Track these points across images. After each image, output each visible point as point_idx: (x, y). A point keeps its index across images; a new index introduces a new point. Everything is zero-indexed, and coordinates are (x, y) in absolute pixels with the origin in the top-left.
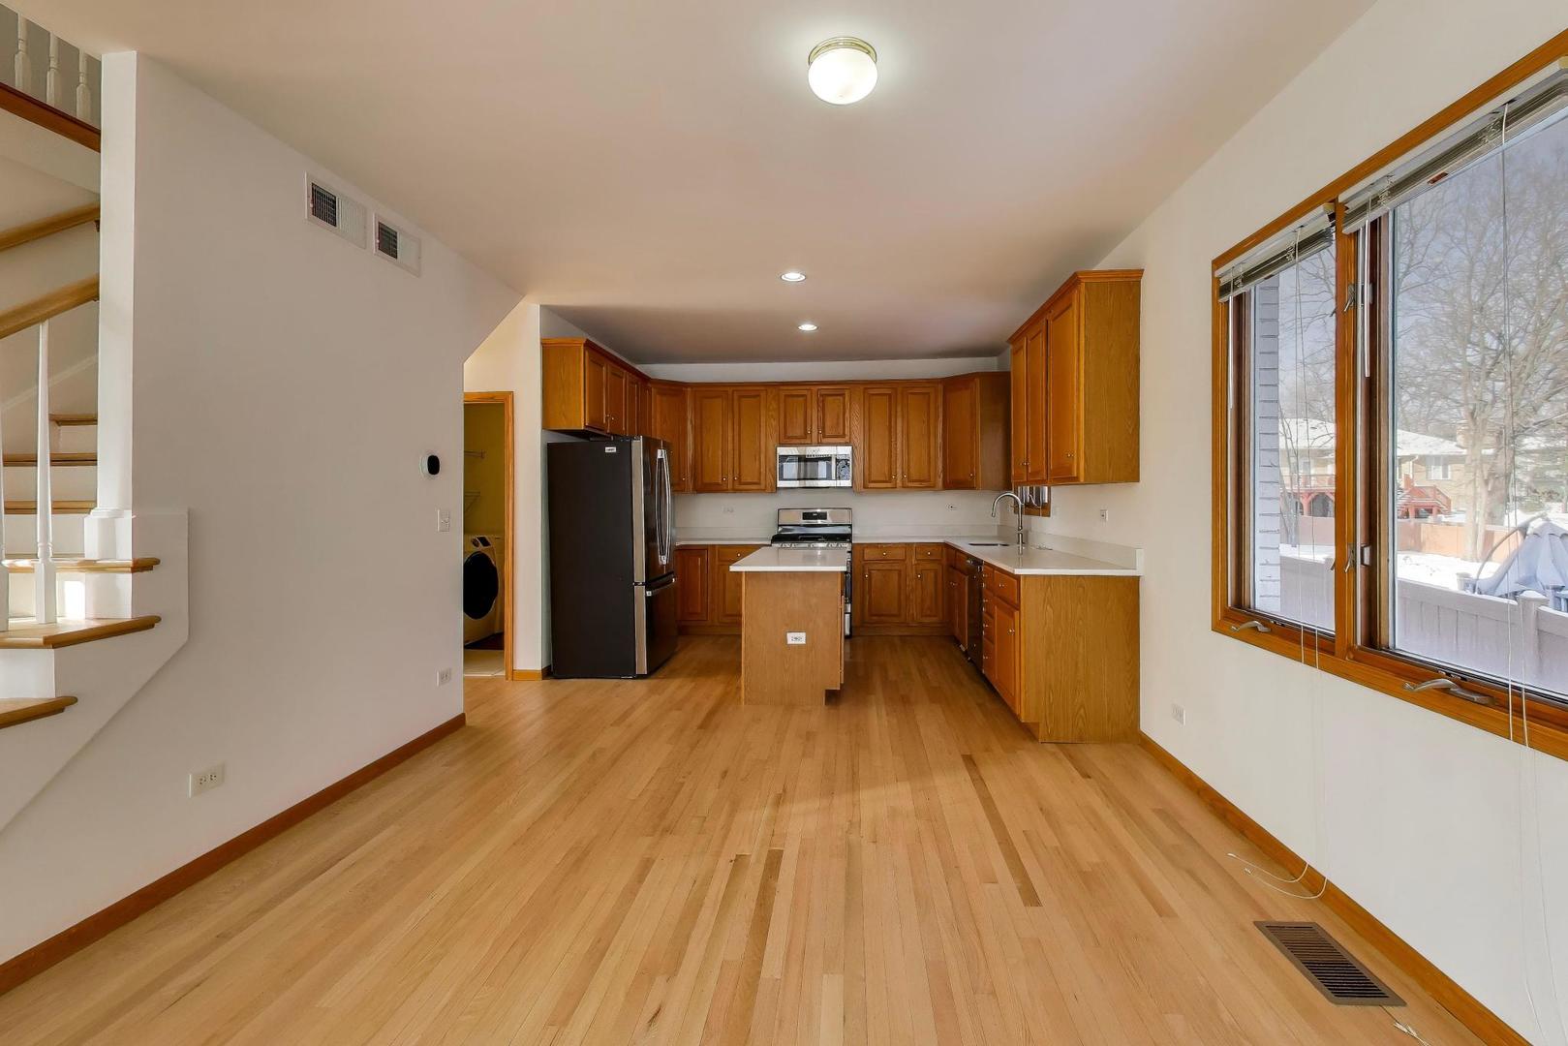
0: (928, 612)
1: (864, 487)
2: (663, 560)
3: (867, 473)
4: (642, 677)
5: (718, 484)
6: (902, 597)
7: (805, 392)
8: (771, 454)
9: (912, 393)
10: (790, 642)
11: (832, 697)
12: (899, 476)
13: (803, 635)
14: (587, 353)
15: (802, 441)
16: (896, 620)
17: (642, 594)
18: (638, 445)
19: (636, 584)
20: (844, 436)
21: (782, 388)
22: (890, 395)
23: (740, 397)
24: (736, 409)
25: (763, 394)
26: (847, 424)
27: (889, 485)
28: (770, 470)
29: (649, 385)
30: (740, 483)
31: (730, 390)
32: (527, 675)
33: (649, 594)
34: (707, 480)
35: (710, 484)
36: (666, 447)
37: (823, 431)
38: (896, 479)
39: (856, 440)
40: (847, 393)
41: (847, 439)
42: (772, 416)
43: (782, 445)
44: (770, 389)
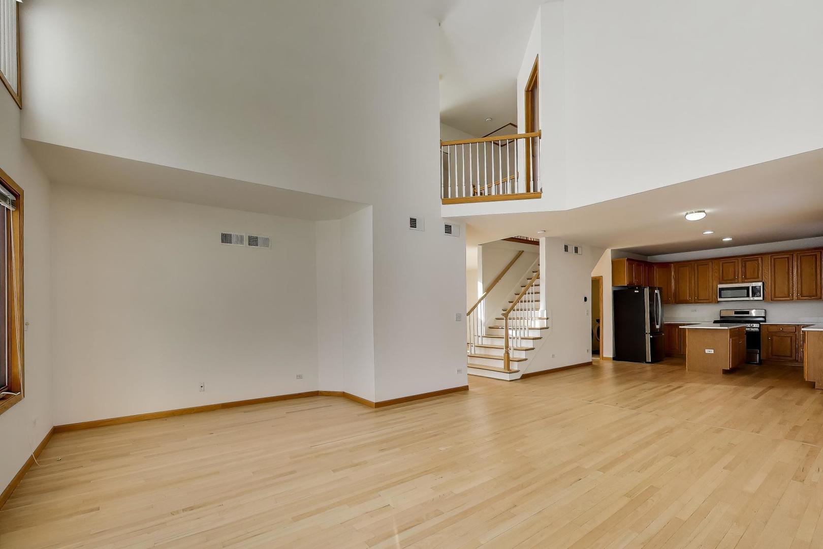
1: (772, 300)
2: (658, 327)
3: (773, 294)
4: (649, 363)
5: (687, 300)
7: (734, 261)
8: (714, 288)
10: (706, 352)
11: (726, 372)
12: (795, 294)
13: (712, 350)
14: (628, 261)
15: (733, 281)
17: (648, 337)
18: (647, 291)
19: (647, 333)
20: (758, 277)
21: (721, 259)
22: (788, 258)
23: (698, 265)
24: (696, 270)
25: (710, 264)
26: (760, 272)
27: (788, 299)
28: (714, 294)
29: (653, 265)
30: (699, 300)
31: (693, 263)
32: (607, 359)
33: (651, 337)
34: (682, 298)
35: (684, 300)
36: (659, 289)
37: (745, 276)
38: (793, 296)
39: (765, 280)
40: (760, 259)
41: (760, 279)
42: (716, 272)
43: (721, 283)
44: (713, 261)
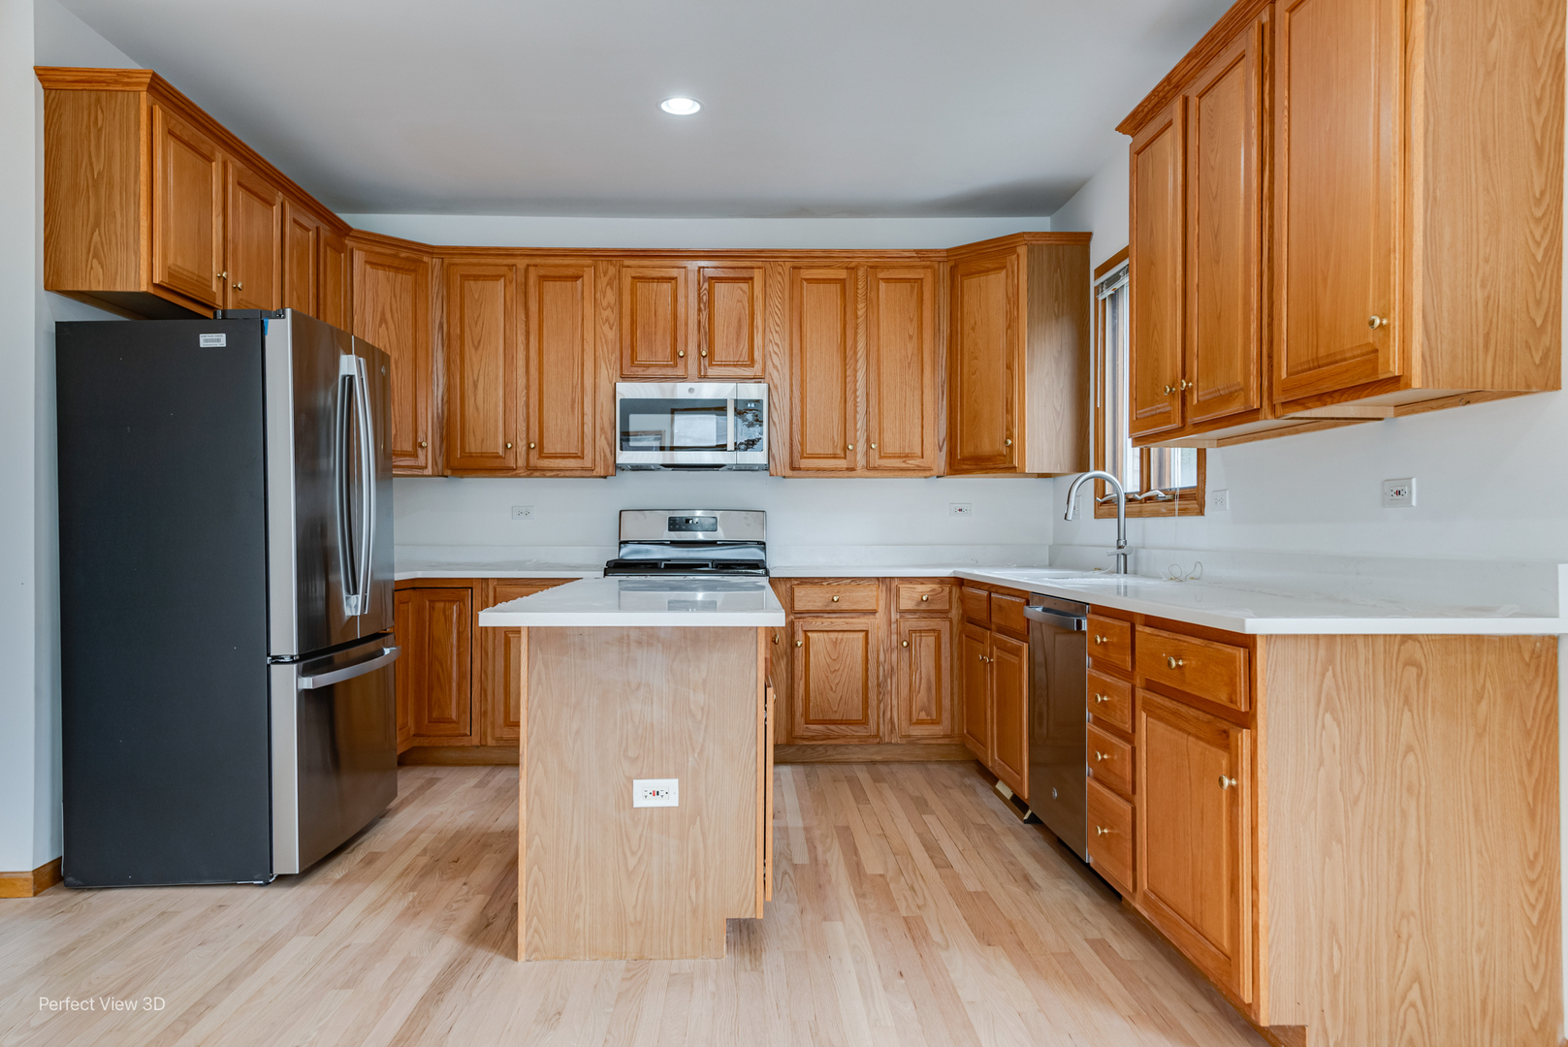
0: (923, 716)
1: (793, 469)
2: (353, 606)
3: (797, 437)
4: (283, 879)
5: (498, 457)
6: (872, 683)
7: (674, 273)
8: (604, 397)
9: (887, 280)
10: (639, 802)
11: (744, 933)
12: (861, 447)
13: (672, 785)
14: (158, 114)
15: (669, 372)
16: (861, 731)
17: (287, 686)
18: (279, 336)
19: (277, 660)
20: (752, 362)
21: (627, 262)
22: (842, 282)
23: (543, 278)
24: (533, 307)
25: (588, 274)
26: (758, 340)
27: (842, 463)
28: (602, 429)
29: (349, 243)
30: (542, 455)
31: (521, 263)
33: (307, 683)
34: (473, 446)
35: (483, 455)
36: (368, 355)
37: (711, 354)
38: (854, 451)
39: (775, 374)
40: (757, 275)
41: (757, 370)
42: (607, 320)
43: (628, 378)
44: (602, 265)
